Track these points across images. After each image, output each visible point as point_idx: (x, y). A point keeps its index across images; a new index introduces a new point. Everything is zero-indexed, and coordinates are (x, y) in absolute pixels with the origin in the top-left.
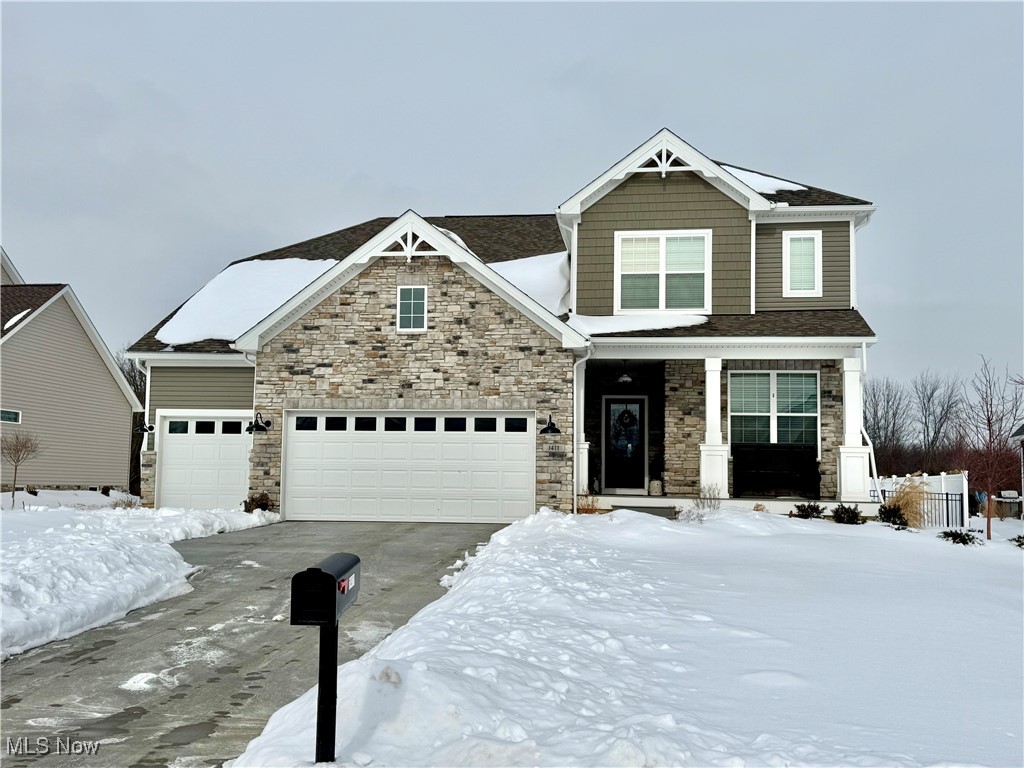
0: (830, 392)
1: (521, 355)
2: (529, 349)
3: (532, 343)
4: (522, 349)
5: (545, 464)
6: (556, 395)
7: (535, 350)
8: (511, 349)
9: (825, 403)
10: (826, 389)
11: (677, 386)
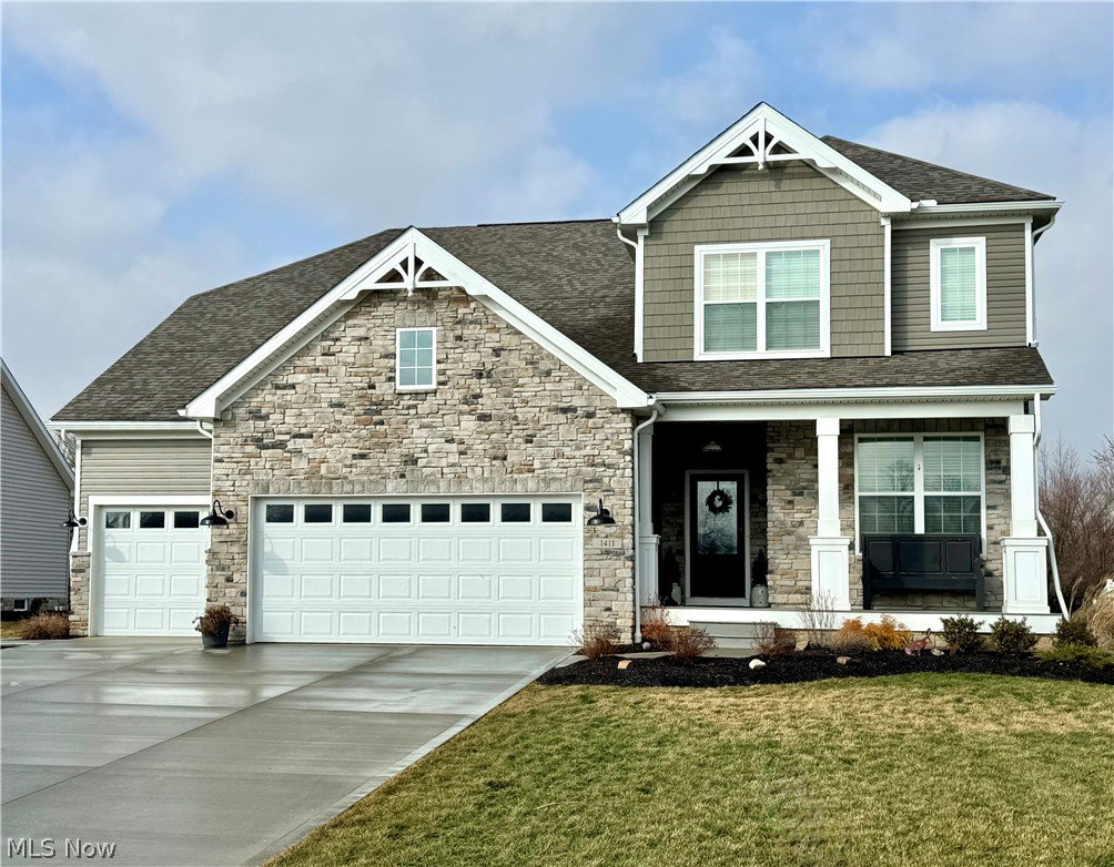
0: (998, 462)
1: (561, 418)
2: (574, 410)
3: (576, 402)
4: (565, 411)
5: (596, 564)
6: (610, 472)
7: (579, 412)
8: (549, 410)
9: (991, 477)
10: (993, 457)
11: (784, 456)
